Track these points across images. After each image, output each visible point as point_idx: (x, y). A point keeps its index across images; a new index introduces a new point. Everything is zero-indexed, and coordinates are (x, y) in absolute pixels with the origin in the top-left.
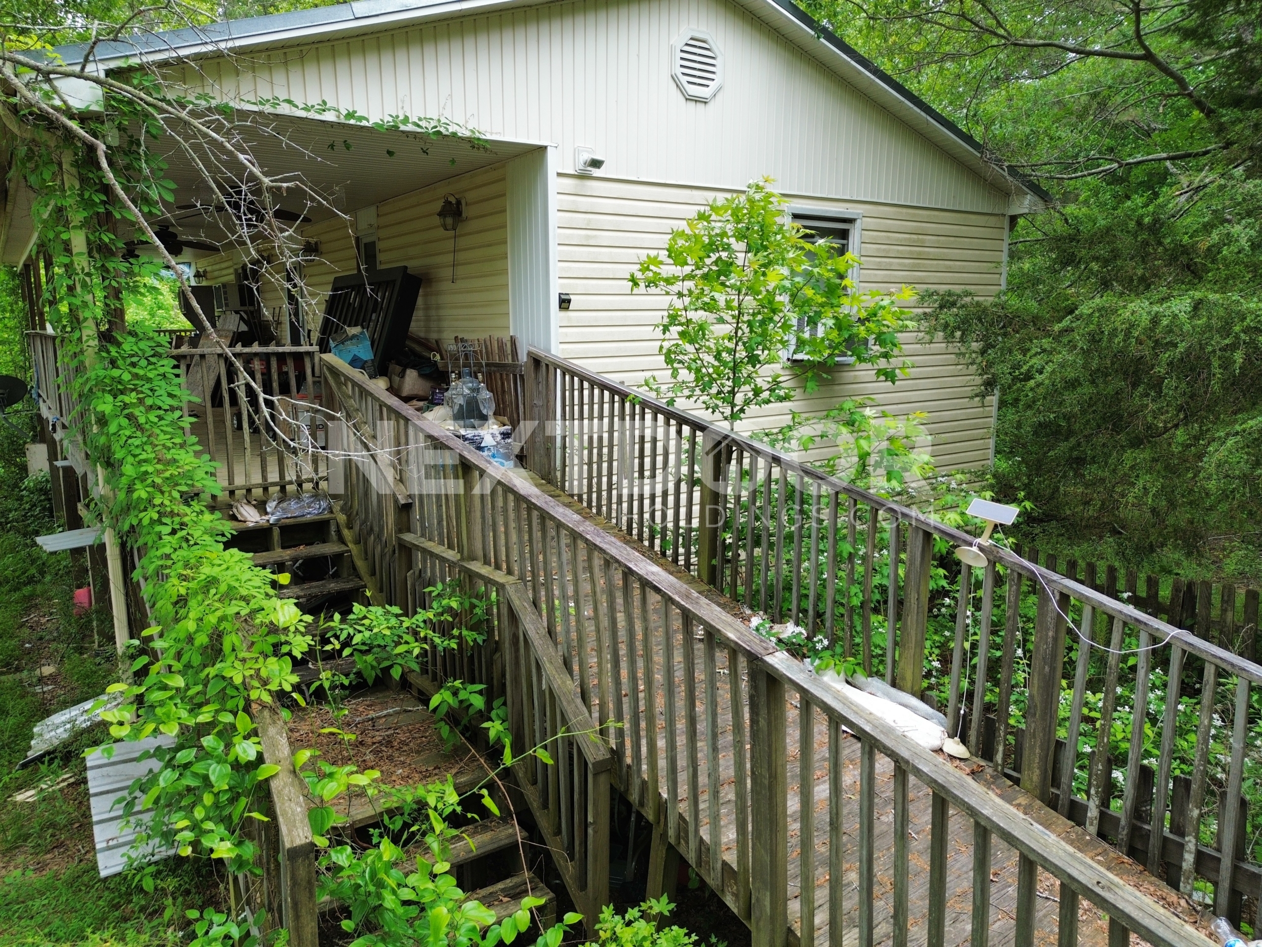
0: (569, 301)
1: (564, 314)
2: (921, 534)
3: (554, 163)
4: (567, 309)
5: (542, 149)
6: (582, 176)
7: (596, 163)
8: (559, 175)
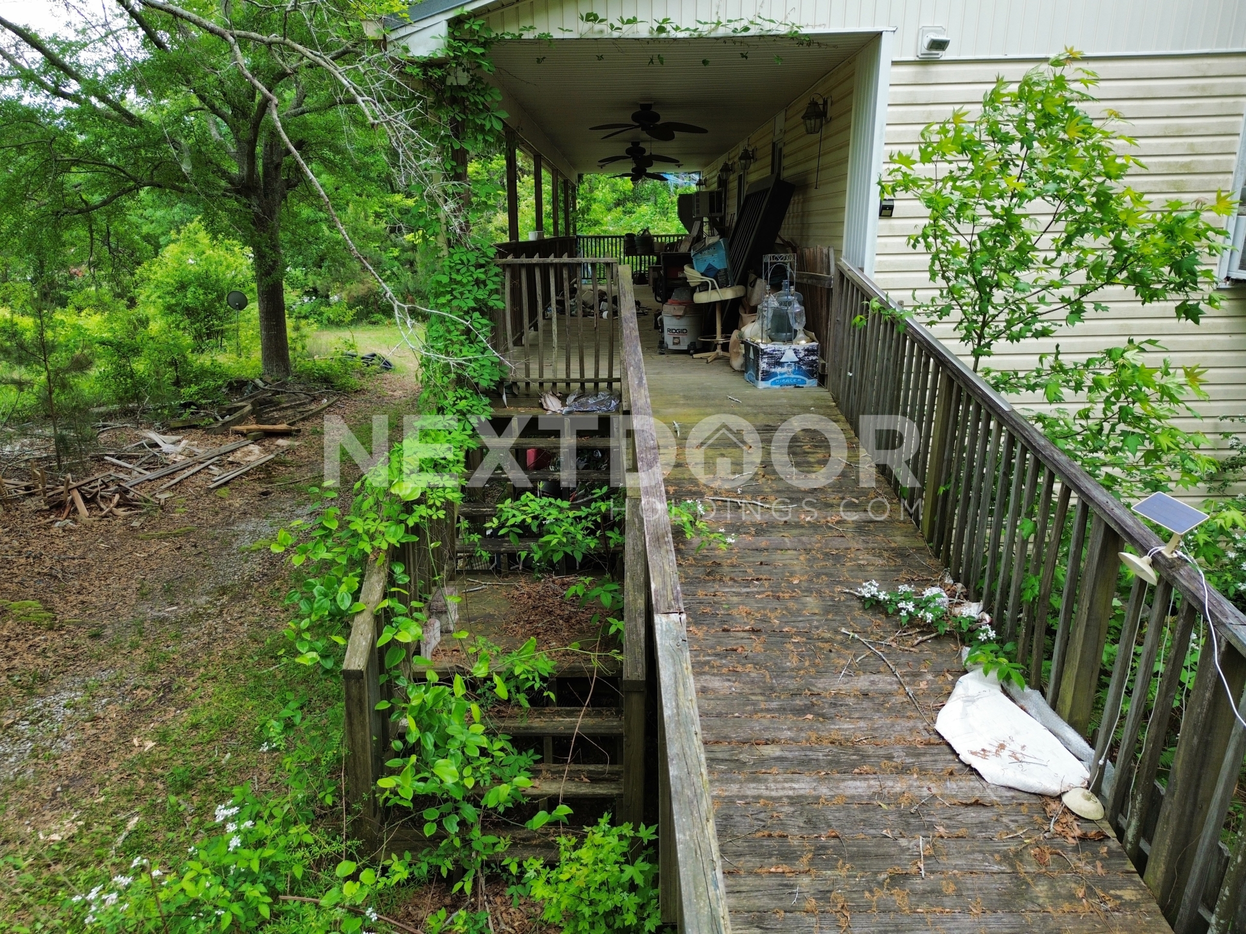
0: (891, 208)
1: (885, 222)
2: (1103, 526)
3: (888, 51)
4: (890, 216)
5: (876, 37)
6: (924, 62)
7: (939, 45)
8: (895, 63)
